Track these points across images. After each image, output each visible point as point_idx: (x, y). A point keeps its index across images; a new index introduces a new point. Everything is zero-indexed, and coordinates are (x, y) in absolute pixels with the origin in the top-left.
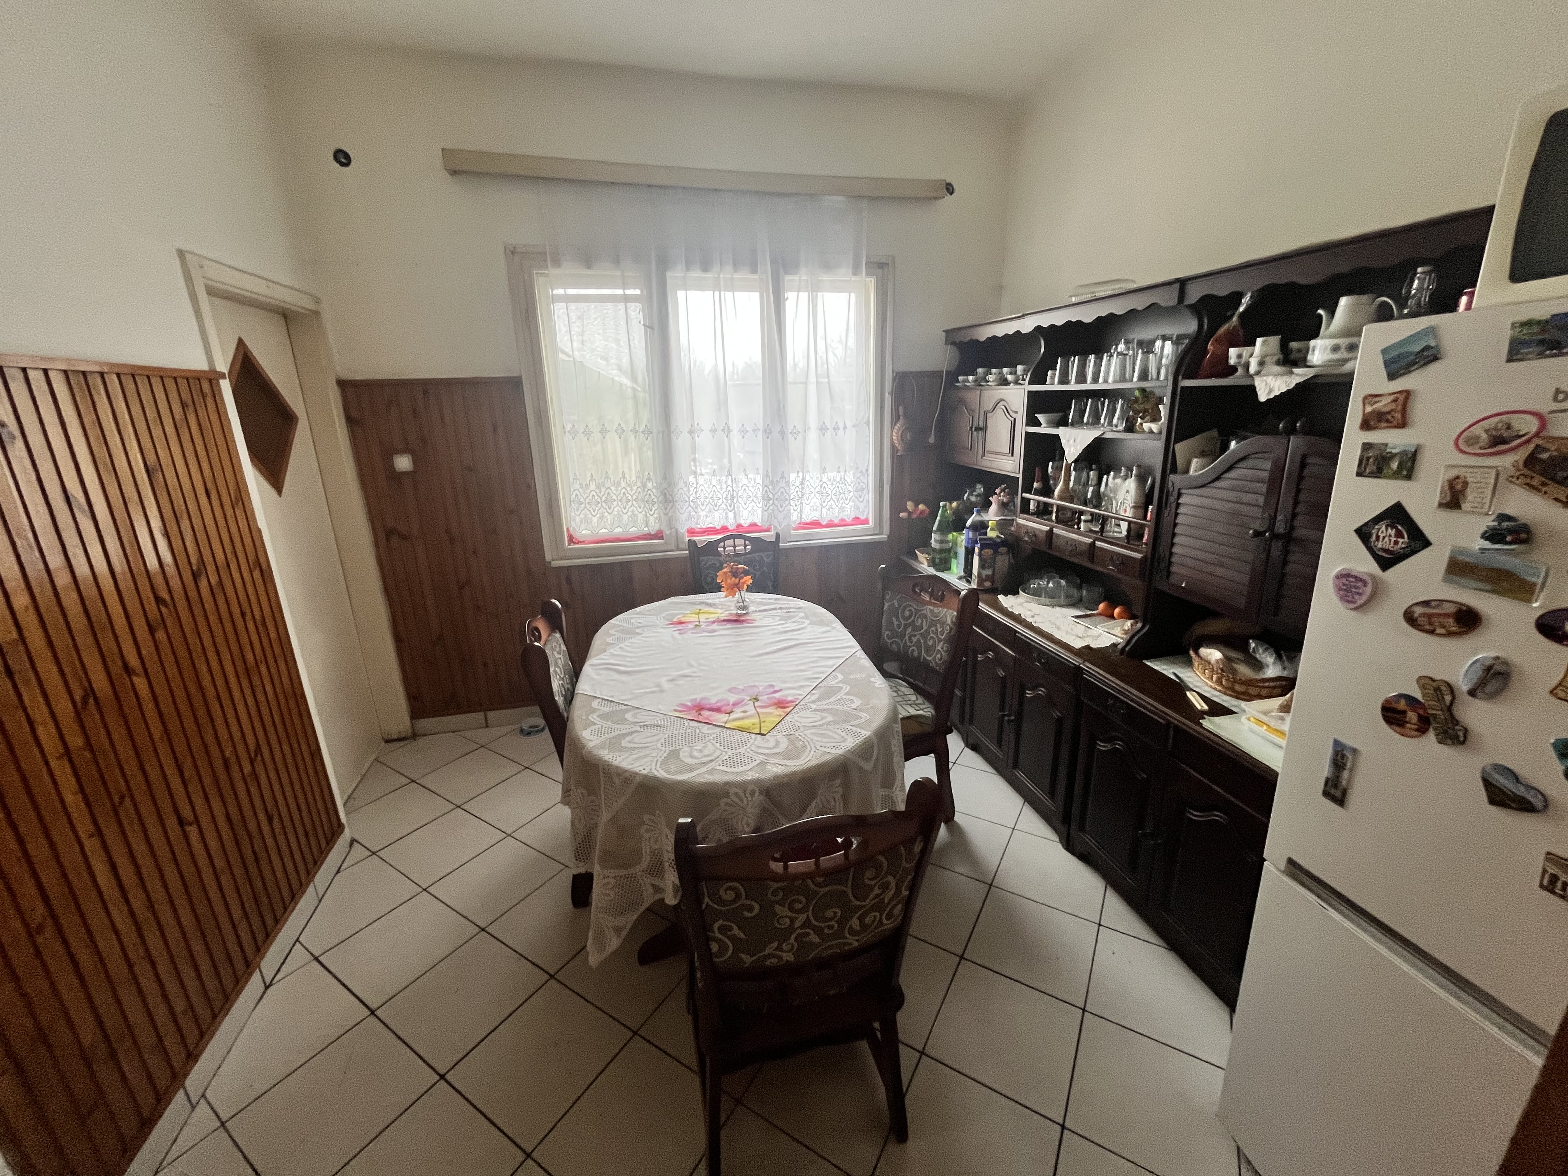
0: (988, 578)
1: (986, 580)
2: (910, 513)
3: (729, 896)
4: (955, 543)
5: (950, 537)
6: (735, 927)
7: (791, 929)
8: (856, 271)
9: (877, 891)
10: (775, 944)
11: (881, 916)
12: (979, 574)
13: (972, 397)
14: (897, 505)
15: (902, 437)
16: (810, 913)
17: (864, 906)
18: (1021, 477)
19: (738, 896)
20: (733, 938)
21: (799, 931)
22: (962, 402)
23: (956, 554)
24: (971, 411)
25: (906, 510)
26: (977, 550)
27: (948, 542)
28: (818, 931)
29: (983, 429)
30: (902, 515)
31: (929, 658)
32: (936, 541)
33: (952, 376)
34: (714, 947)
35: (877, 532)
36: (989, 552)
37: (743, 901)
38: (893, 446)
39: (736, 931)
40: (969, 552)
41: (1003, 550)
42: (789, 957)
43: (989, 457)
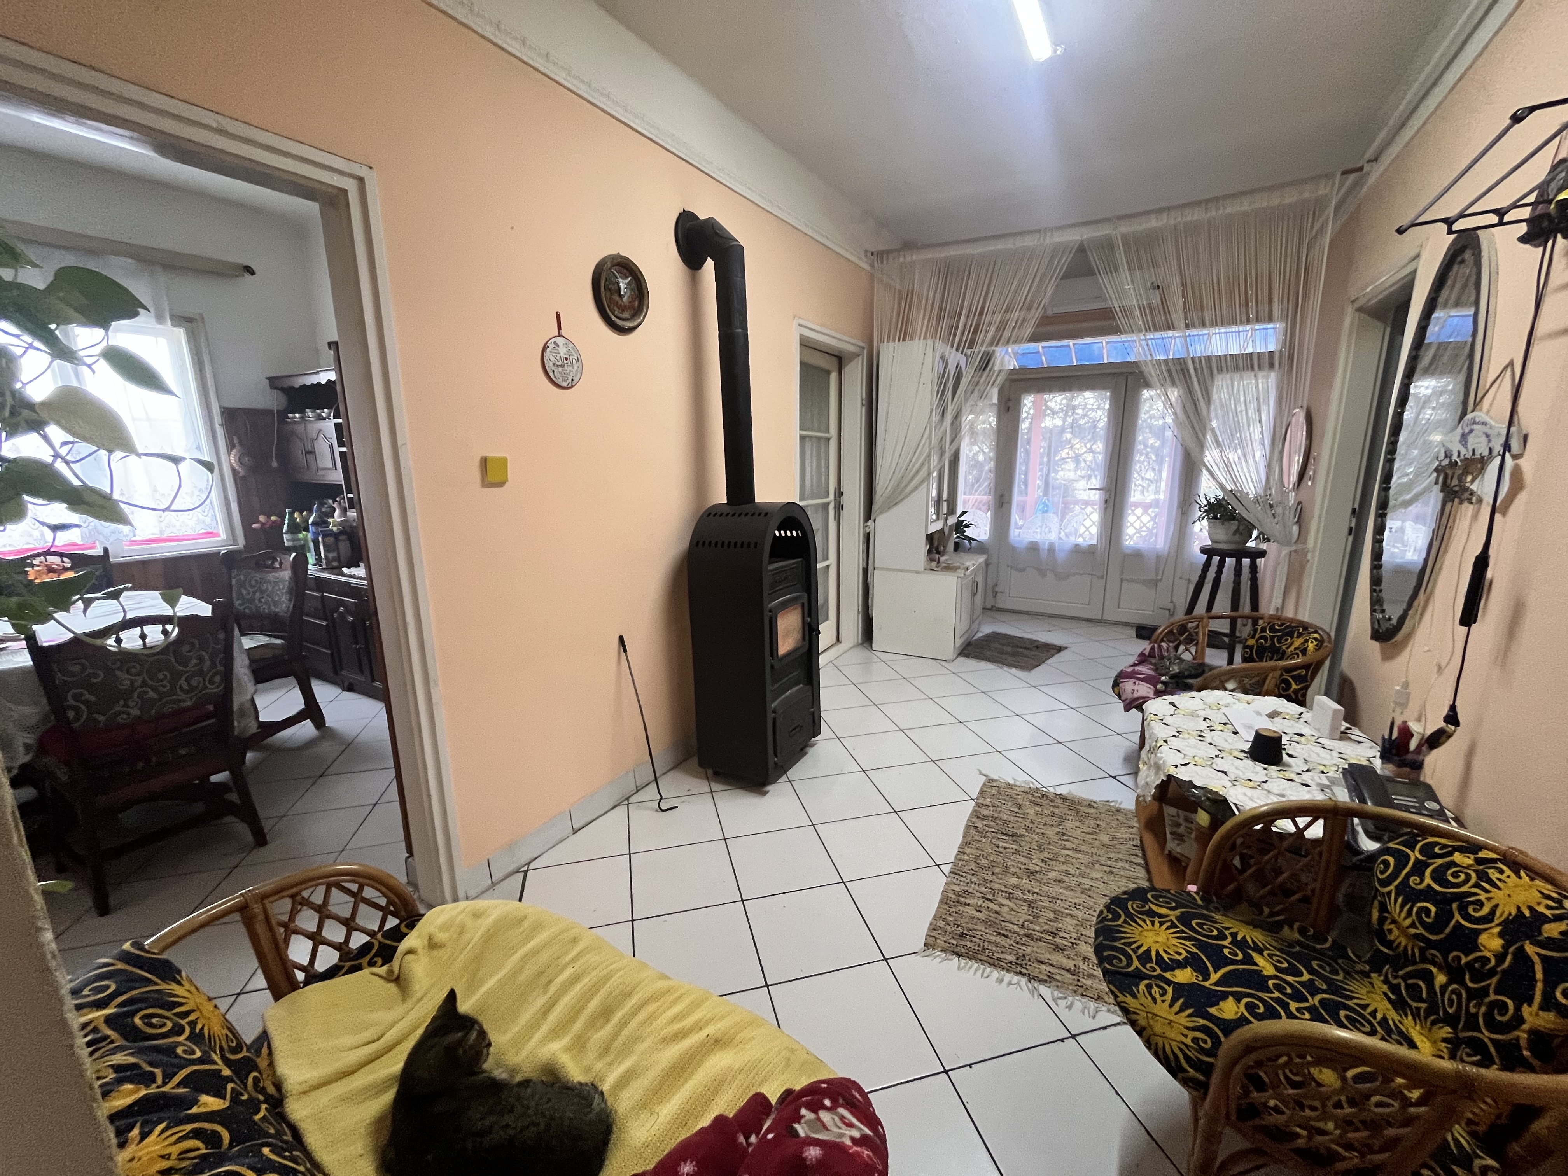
0: (334, 559)
1: (332, 561)
2: (263, 524)
3: (76, 669)
4: (306, 540)
5: (301, 536)
6: (85, 692)
7: (132, 689)
8: (160, 319)
9: (195, 661)
10: (122, 703)
11: (204, 680)
12: (325, 556)
13: (300, 429)
14: (247, 517)
15: (240, 461)
16: (145, 675)
17: (187, 672)
18: (343, 483)
19: (84, 668)
20: (86, 702)
21: (139, 690)
22: (293, 433)
23: (309, 548)
24: (301, 439)
25: (258, 522)
26: (320, 539)
27: (299, 540)
28: (154, 689)
29: (312, 453)
30: (254, 526)
31: (277, 610)
32: (288, 540)
33: (282, 415)
34: (71, 714)
35: (232, 543)
36: (331, 540)
37: (89, 671)
38: (233, 470)
39: (87, 696)
40: (316, 543)
41: (342, 537)
42: (135, 712)
43: (321, 473)
